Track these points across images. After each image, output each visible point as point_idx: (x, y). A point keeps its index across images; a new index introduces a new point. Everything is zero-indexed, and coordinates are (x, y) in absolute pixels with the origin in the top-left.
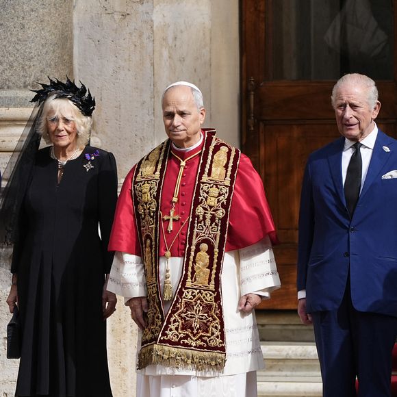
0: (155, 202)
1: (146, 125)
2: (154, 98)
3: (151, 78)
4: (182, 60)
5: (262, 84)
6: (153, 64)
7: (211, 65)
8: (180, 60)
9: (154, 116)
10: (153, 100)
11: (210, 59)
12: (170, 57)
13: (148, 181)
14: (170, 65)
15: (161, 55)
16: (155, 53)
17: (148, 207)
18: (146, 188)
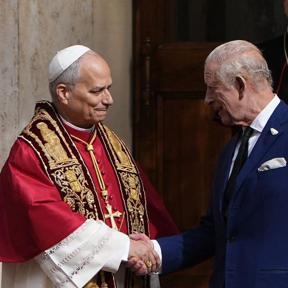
0: (90, 193)
1: (8, 99)
2: (19, 63)
3: (14, 38)
4: (56, 16)
5: (160, 47)
6: (17, 21)
7: (93, 22)
8: (53, 16)
9: (18, 86)
10: (17, 66)
11: (93, 15)
12: (39, 13)
13: (68, 167)
14: (40, 23)
15: (28, 9)
16: (20, 7)
17: (83, 197)
18: (70, 175)
